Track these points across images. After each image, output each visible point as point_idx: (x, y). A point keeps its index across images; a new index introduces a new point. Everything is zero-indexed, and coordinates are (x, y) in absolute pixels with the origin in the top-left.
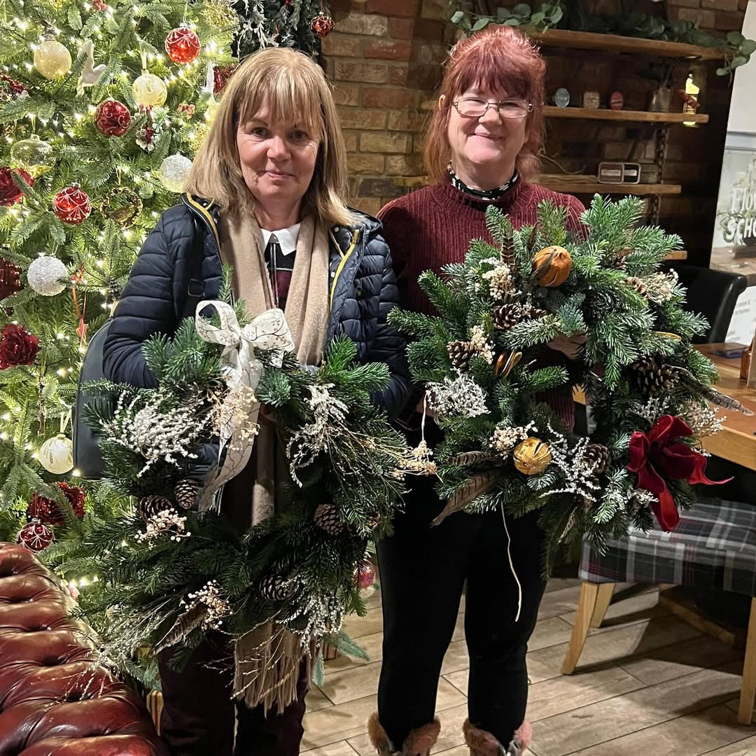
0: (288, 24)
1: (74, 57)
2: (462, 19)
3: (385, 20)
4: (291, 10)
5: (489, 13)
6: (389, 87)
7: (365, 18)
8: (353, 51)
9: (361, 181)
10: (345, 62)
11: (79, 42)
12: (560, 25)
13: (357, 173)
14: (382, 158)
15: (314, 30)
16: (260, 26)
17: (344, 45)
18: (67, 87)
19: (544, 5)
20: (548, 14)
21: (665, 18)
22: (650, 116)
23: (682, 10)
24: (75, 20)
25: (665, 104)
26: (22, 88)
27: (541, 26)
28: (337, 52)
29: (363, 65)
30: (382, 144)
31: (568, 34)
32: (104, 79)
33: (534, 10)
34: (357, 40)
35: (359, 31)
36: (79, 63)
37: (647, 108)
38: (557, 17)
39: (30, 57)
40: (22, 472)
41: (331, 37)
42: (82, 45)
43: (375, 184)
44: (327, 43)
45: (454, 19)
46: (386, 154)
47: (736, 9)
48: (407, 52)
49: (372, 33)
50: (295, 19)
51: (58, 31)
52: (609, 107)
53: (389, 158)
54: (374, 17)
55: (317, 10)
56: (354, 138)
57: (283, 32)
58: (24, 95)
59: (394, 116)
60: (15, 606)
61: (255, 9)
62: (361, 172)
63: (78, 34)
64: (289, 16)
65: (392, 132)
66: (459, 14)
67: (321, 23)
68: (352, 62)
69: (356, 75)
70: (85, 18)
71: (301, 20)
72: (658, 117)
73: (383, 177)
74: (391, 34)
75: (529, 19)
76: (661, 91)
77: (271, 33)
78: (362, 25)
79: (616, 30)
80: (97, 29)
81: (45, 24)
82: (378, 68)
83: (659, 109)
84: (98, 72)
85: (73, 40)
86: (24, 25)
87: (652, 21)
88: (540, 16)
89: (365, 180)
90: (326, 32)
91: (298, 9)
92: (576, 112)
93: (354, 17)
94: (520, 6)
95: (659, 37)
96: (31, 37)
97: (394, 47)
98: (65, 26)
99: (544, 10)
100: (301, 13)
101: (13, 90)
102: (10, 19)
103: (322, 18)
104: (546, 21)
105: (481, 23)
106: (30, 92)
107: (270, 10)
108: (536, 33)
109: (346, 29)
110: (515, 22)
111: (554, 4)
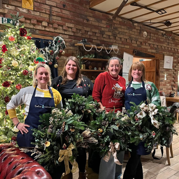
0: (52, 58)
1: (19, 63)
2: (79, 57)
3: (67, 57)
4: (52, 56)
5: (83, 56)
7: (64, 57)
8: (62, 62)
10: (61, 64)
11: (19, 61)
12: (94, 58)
15: (56, 59)
16: (47, 58)
17: (61, 61)
18: (17, 68)
19: (92, 55)
20: (92, 56)
21: (110, 56)
23: (112, 55)
24: (19, 58)
26: (10, 68)
27: (91, 58)
28: (59, 62)
31: (96, 59)
32: (24, 67)
33: (90, 55)
35: (63, 59)
36: (19, 64)
38: (94, 56)
39: (11, 63)
40: (10, 133)
41: (58, 60)
42: (20, 61)
49: (65, 59)
50: (53, 57)
51: (16, 60)
52: (103, 70)
54: (65, 57)
55: (56, 56)
57: (51, 59)
58: (10, 69)
61: (46, 56)
63: (19, 60)
64: (52, 57)
66: (79, 56)
70: (20, 57)
75: (89, 57)
77: (49, 59)
78: (63, 58)
79: (103, 58)
80: (22, 59)
81: (14, 58)
84: (23, 66)
85: (18, 61)
86: (10, 59)
87: (108, 57)
88: (91, 56)
90: (58, 59)
91: (53, 56)
92: (98, 71)
93: (62, 57)
94: (88, 55)
96: (11, 60)
98: (17, 58)
100: (54, 56)
101: (8, 69)
102: (7, 58)
103: (57, 57)
104: (92, 57)
105: (82, 57)
106: (11, 69)
107: (49, 56)
108: (90, 59)
109: (61, 59)
110: (87, 57)
111: (93, 54)
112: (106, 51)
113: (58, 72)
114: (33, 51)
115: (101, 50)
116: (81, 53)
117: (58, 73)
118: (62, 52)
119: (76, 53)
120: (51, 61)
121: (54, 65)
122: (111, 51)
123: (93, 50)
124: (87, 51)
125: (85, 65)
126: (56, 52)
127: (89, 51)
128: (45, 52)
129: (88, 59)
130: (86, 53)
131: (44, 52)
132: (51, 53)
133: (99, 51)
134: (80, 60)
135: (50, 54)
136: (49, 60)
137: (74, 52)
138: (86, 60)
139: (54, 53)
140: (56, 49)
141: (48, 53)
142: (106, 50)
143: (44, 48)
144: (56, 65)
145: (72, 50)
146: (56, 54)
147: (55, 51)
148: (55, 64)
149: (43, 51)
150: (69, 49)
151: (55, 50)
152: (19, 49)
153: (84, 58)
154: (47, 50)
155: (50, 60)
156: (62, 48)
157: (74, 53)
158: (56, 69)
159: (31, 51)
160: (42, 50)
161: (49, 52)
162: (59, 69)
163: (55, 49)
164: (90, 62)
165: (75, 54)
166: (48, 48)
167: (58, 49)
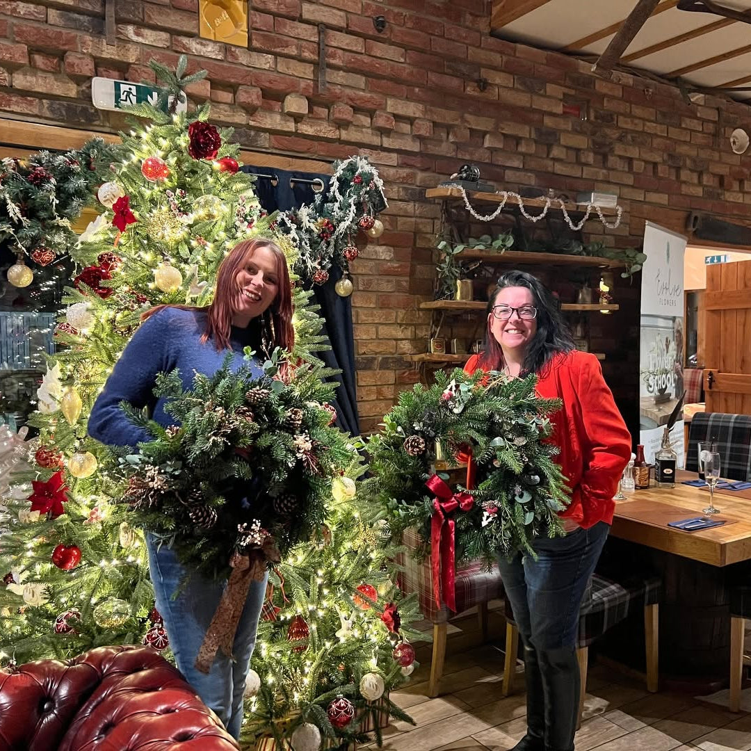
0: (327, 253)
1: (184, 276)
2: (445, 246)
3: (392, 249)
4: (328, 244)
5: (462, 242)
6: (397, 294)
7: (377, 248)
8: (371, 270)
9: (380, 359)
10: (366, 278)
11: (187, 267)
12: (514, 248)
13: (376, 353)
14: (394, 342)
15: (345, 257)
16: (307, 255)
17: (365, 267)
18: (178, 298)
19: (500, 235)
20: (503, 241)
21: (582, 242)
22: (579, 307)
23: (592, 236)
24: (184, 251)
25: (588, 299)
26: (146, 300)
27: (500, 249)
28: (359, 271)
29: (378, 280)
30: (394, 333)
31: (519, 254)
32: (206, 291)
33: (494, 239)
34: (372, 263)
35: (374, 257)
36: (188, 281)
37: (575, 301)
38: (510, 243)
39: (151, 278)
41: (355, 262)
42: (189, 269)
43: (390, 361)
44: (352, 265)
45: (440, 247)
46: (396, 340)
47: (628, 234)
48: (408, 270)
49: (383, 258)
50: (331, 250)
51: (173, 261)
53: (399, 342)
54: (384, 247)
55: (346, 244)
56: (374, 329)
57: (323, 259)
58: (147, 304)
59: (401, 313)
60: (148, 695)
61: (303, 243)
62: (380, 353)
63: (186, 261)
64: (327, 247)
65: (401, 325)
66: (443, 243)
67: (350, 252)
68: (371, 278)
69: (374, 287)
70: (191, 250)
71: (335, 250)
72: (584, 307)
73: (396, 356)
74: (397, 258)
75: (491, 245)
76: (584, 290)
77: (315, 260)
78: (376, 252)
79: (549, 251)
80: (199, 258)
81: (163, 255)
82: (388, 281)
83: (584, 302)
84: (201, 288)
85: (183, 265)
86: (148, 257)
87: (574, 243)
88: (498, 243)
89: (383, 358)
90: (353, 258)
91: (332, 243)
93: (370, 248)
94: (485, 237)
95: (580, 254)
96: (153, 265)
97: (398, 267)
98: (177, 255)
99: (501, 239)
100: (335, 246)
101: (139, 301)
102: (136, 253)
103: (349, 249)
104: (502, 246)
105: (459, 248)
106: (151, 303)
107: (313, 244)
108: (496, 254)
109: (364, 255)
110: (482, 247)
111: (507, 233)
112: (567, 219)
113: (353, 313)
114: (246, 223)
115: (542, 215)
116: (451, 231)
117: (354, 319)
118: (372, 226)
119: (429, 229)
120: (323, 268)
121: (337, 285)
122: (586, 217)
123: (509, 216)
124: (481, 218)
125: (473, 284)
126: (343, 226)
127: (487, 218)
128: (299, 228)
129: (484, 253)
130: (473, 228)
131: (294, 227)
132: (323, 232)
133: (534, 219)
134: (447, 260)
135: (319, 236)
136: (315, 264)
137: (421, 226)
138: (474, 259)
139: (337, 233)
140: (346, 215)
141: (309, 231)
142: (566, 215)
143: (294, 212)
144: (344, 286)
145: (413, 219)
146: (346, 234)
147: (340, 222)
148: (340, 279)
149: (289, 223)
150: (401, 214)
151: (342, 220)
152: (185, 213)
153: (469, 252)
154: (305, 219)
155: (320, 264)
156: (370, 210)
157: (424, 230)
158: (346, 301)
159: (238, 223)
160: (286, 219)
161: (313, 227)
162: (357, 302)
163: (341, 214)
164: (492, 270)
165: (428, 236)
166: (310, 211)
167: (352, 215)
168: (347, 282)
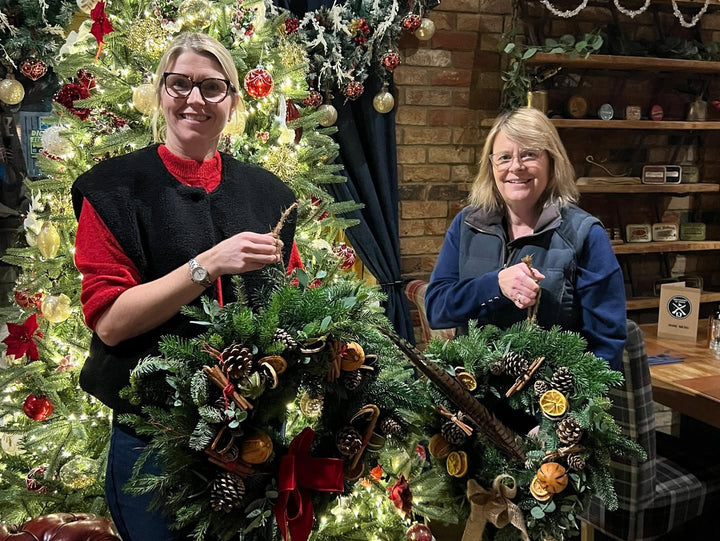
0: (363, 61)
2: (514, 50)
3: (449, 53)
4: (365, 49)
5: (537, 44)
6: (453, 108)
7: (431, 53)
8: (422, 80)
9: (430, 187)
10: (415, 89)
12: (602, 51)
13: (425, 181)
14: (448, 167)
15: (384, 65)
16: (338, 63)
17: (413, 75)
19: (587, 35)
20: (590, 42)
21: (700, 41)
22: (687, 125)
23: (715, 33)
25: (702, 115)
26: (124, 123)
27: (583, 52)
28: (408, 81)
29: (430, 91)
30: (448, 156)
31: (609, 58)
33: (578, 39)
34: (424, 71)
35: (426, 64)
37: (685, 118)
38: (598, 44)
39: (130, 97)
41: (401, 70)
43: (442, 189)
44: (399, 74)
45: (507, 50)
46: (452, 164)
48: (469, 79)
49: (437, 64)
50: (368, 57)
52: (650, 119)
53: (454, 167)
54: (439, 51)
55: (387, 49)
56: (424, 152)
57: (358, 67)
58: (126, 128)
59: (458, 133)
61: (334, 50)
62: (430, 180)
64: (363, 54)
65: (457, 146)
66: (511, 46)
67: (390, 59)
68: (421, 89)
69: (425, 100)
71: (374, 56)
72: (695, 126)
73: (450, 183)
74: (454, 65)
75: (574, 47)
76: (697, 104)
77: (347, 69)
78: (429, 58)
79: (655, 53)
81: (143, 70)
82: (443, 93)
83: (696, 119)
86: (126, 72)
87: (686, 44)
88: (583, 44)
89: (434, 187)
91: (370, 48)
92: (619, 124)
93: (421, 53)
94: (565, 37)
95: (694, 57)
97: (457, 76)
99: (587, 39)
100: (374, 52)
101: (117, 125)
103: (391, 55)
104: (587, 50)
105: (531, 52)
106: (130, 126)
107: (347, 50)
108: (579, 59)
109: (415, 62)
110: (560, 50)
111: (594, 34)
112: (677, 13)
113: (398, 132)
114: (243, 30)
115: (643, 9)
116: (526, 30)
117: (398, 140)
118: (418, 27)
119: (498, 28)
120: (358, 79)
121: (375, 100)
122: (704, 10)
123: (602, 9)
124: (560, 14)
125: (548, 97)
126: (382, 27)
127: (569, 14)
128: (329, 31)
129: (563, 59)
130: (555, 25)
131: (322, 29)
132: (358, 36)
133: (632, 14)
134: (516, 67)
135: (353, 40)
136: (348, 75)
137: (487, 25)
138: (551, 66)
139: (374, 36)
140: (387, 14)
141: (341, 35)
142: (675, 7)
143: (324, 11)
144: (384, 100)
145: (478, 16)
146: (385, 37)
147: (379, 22)
148: (378, 92)
149: (316, 26)
150: (463, 9)
151: (381, 20)
152: (172, 19)
153: (543, 57)
154: (337, 20)
155: (353, 74)
156: (417, 6)
157: (492, 29)
158: (389, 117)
159: (234, 30)
160: (314, 20)
161: (346, 29)
162: (403, 118)
163: (380, 12)
164: (578, 78)
165: (496, 36)
166: (344, 10)
167: (393, 13)
168: (388, 96)
